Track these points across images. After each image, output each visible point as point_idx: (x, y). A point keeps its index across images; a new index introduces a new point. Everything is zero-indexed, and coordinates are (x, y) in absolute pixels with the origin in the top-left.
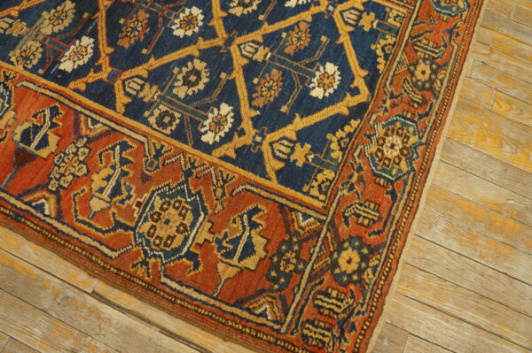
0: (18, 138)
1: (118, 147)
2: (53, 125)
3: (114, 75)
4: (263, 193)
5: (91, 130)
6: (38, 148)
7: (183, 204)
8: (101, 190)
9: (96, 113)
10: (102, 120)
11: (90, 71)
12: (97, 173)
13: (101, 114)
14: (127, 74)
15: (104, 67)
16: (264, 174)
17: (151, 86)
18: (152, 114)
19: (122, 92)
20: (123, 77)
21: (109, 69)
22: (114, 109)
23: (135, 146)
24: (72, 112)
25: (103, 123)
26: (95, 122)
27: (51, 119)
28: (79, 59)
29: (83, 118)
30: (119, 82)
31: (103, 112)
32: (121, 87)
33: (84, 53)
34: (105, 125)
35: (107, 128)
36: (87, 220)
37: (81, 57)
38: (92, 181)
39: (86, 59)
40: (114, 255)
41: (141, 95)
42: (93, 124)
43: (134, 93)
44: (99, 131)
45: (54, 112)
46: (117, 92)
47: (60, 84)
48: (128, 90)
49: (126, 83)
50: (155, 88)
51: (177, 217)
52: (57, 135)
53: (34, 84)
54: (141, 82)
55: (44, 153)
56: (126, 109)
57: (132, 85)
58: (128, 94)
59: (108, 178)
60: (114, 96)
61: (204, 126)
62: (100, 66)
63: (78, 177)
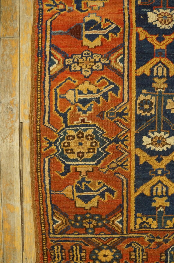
0: (87, 19)
1: (113, 86)
2: (106, 36)
3: (161, 53)
4: (125, 191)
5: (116, 61)
6: (87, 36)
7: (96, 148)
8: (80, 93)
9: (129, 57)
10: (126, 65)
11: (156, 35)
12: (90, 83)
13: (130, 61)
14: (165, 61)
15: (164, 42)
16: (137, 187)
17: (165, 83)
18: (146, 95)
19: (151, 66)
20: (162, 60)
21: (164, 47)
22: (137, 68)
23: (119, 97)
24: (122, 42)
25: (124, 66)
26: (122, 61)
27: (110, 31)
28: (161, 23)
29: (121, 51)
30: (158, 60)
31: (131, 62)
32: (155, 63)
33: (167, 23)
34: (124, 69)
35: (122, 71)
36: (58, 96)
37: (163, 22)
38: (83, 83)
39: (163, 27)
40: (47, 123)
41: (156, 80)
42: (120, 60)
43: (155, 74)
44: (118, 67)
45: (116, 30)
46: (150, 62)
47: (136, 21)
48: (155, 69)
49: (159, 65)
50: (165, 86)
51: (86, 148)
52: (102, 42)
53: (128, 4)
54: (165, 74)
55: (86, 42)
56: (141, 75)
57: (160, 69)
58: (152, 70)
59: (90, 92)
60: (147, 62)
61: (153, 133)
62: (163, 39)
63: (82, 73)
